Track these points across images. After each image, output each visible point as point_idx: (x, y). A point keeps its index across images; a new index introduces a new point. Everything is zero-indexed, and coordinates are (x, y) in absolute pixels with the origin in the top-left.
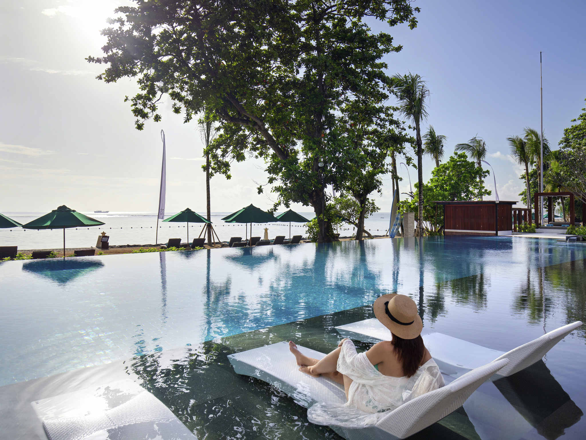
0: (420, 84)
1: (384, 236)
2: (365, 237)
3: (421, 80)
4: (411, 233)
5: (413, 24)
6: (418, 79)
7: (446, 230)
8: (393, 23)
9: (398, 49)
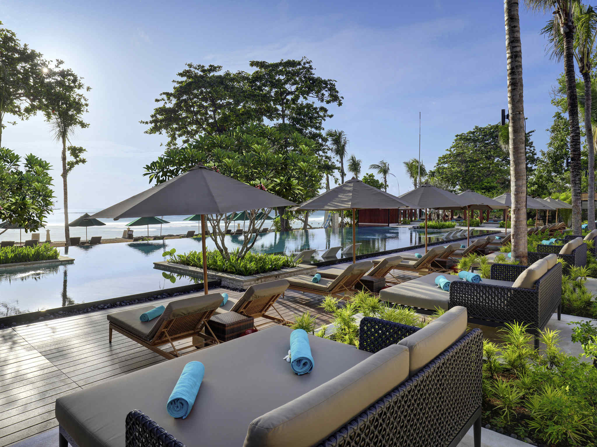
0: (344, 136)
1: (320, 228)
2: (309, 228)
3: (345, 134)
4: (337, 226)
5: (340, 104)
6: (343, 134)
7: (359, 224)
8: (328, 102)
9: (331, 116)
